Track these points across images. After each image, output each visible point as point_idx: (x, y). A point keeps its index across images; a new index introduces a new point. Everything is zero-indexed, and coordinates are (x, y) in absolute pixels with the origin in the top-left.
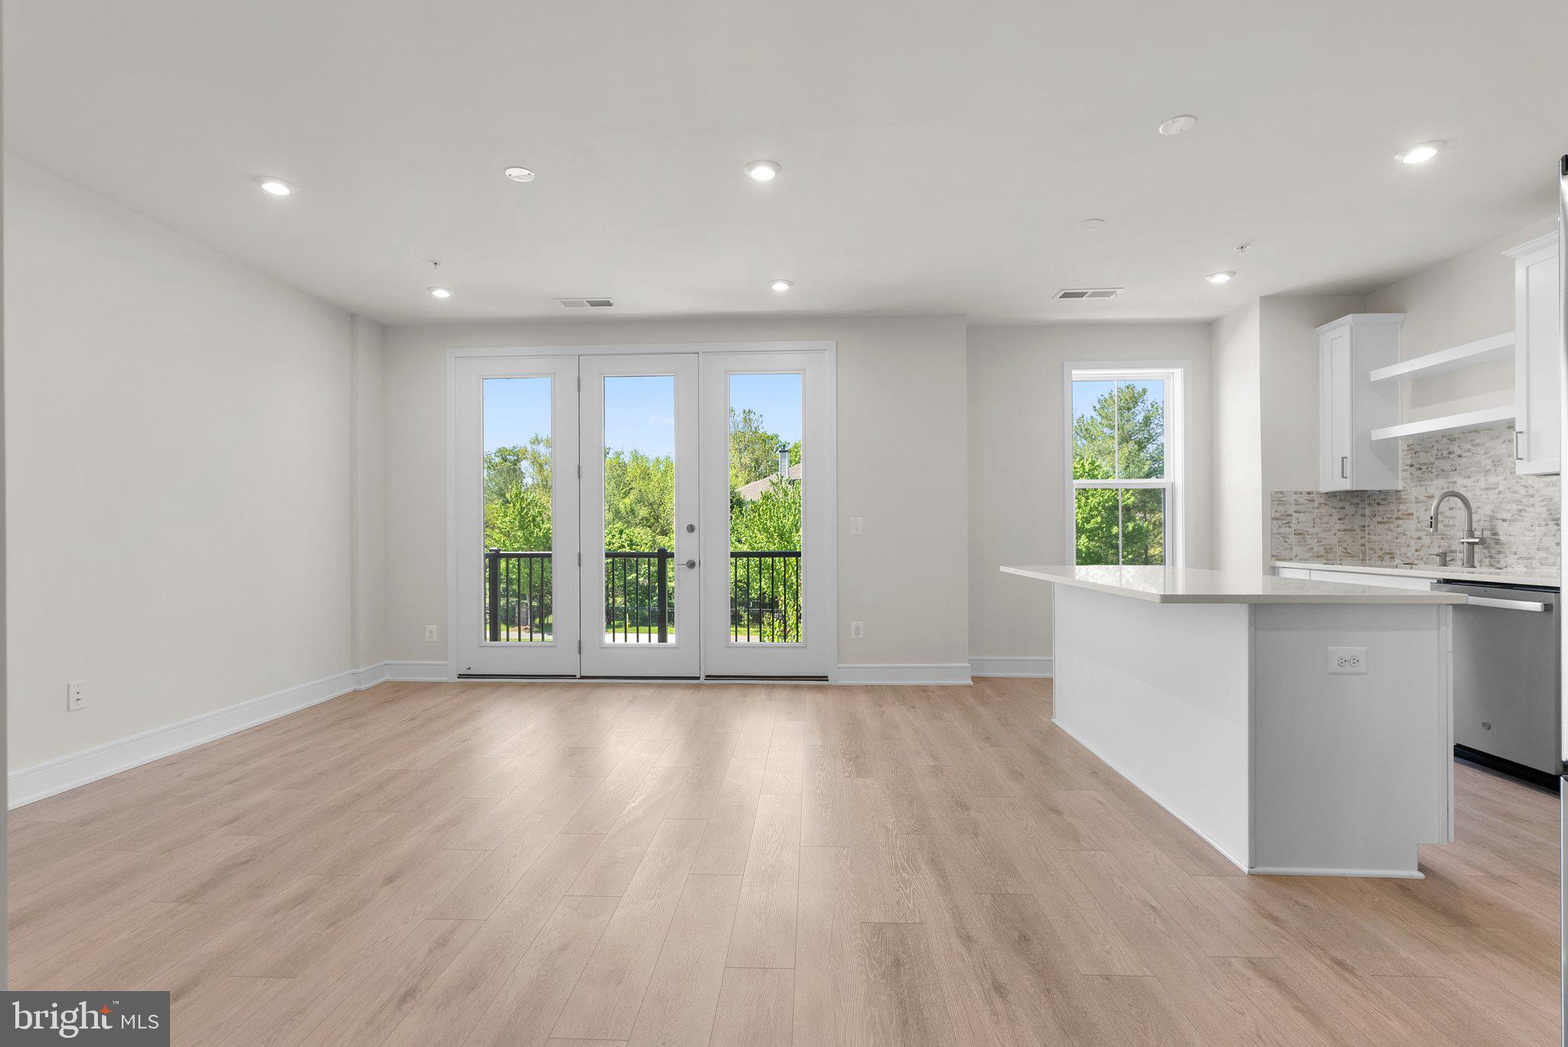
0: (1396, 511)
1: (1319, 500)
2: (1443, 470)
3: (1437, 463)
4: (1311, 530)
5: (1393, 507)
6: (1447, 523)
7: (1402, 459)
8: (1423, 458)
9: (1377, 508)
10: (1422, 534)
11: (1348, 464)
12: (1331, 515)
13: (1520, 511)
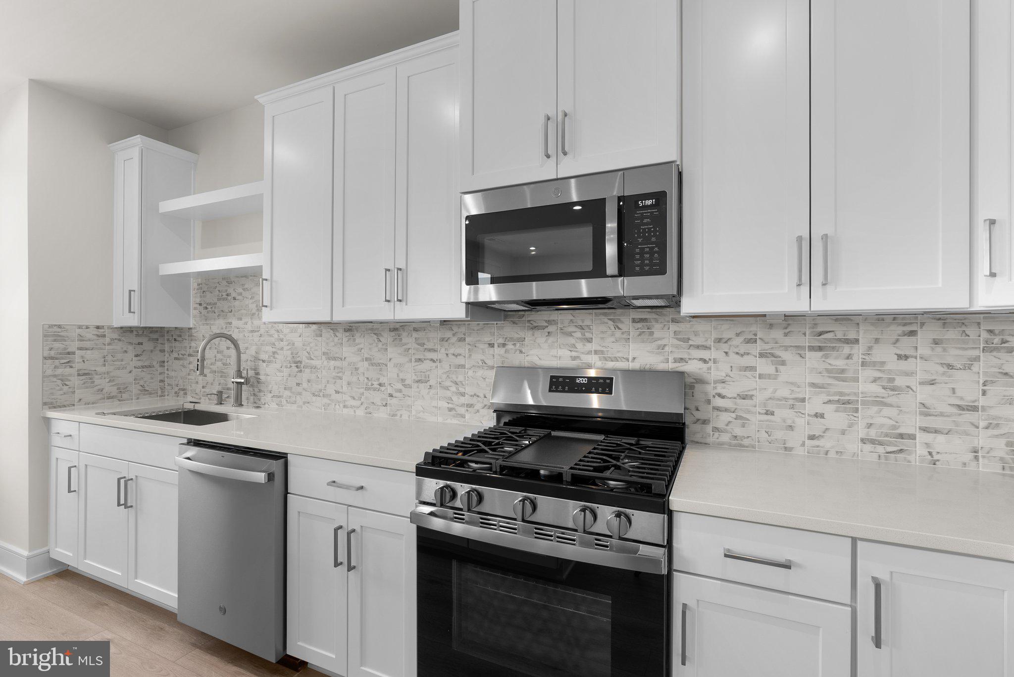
0: (188, 347)
1: (110, 335)
2: (222, 311)
3: (218, 304)
4: (100, 369)
7: (194, 298)
9: (174, 344)
11: (135, 297)
12: (126, 352)
13: (274, 353)
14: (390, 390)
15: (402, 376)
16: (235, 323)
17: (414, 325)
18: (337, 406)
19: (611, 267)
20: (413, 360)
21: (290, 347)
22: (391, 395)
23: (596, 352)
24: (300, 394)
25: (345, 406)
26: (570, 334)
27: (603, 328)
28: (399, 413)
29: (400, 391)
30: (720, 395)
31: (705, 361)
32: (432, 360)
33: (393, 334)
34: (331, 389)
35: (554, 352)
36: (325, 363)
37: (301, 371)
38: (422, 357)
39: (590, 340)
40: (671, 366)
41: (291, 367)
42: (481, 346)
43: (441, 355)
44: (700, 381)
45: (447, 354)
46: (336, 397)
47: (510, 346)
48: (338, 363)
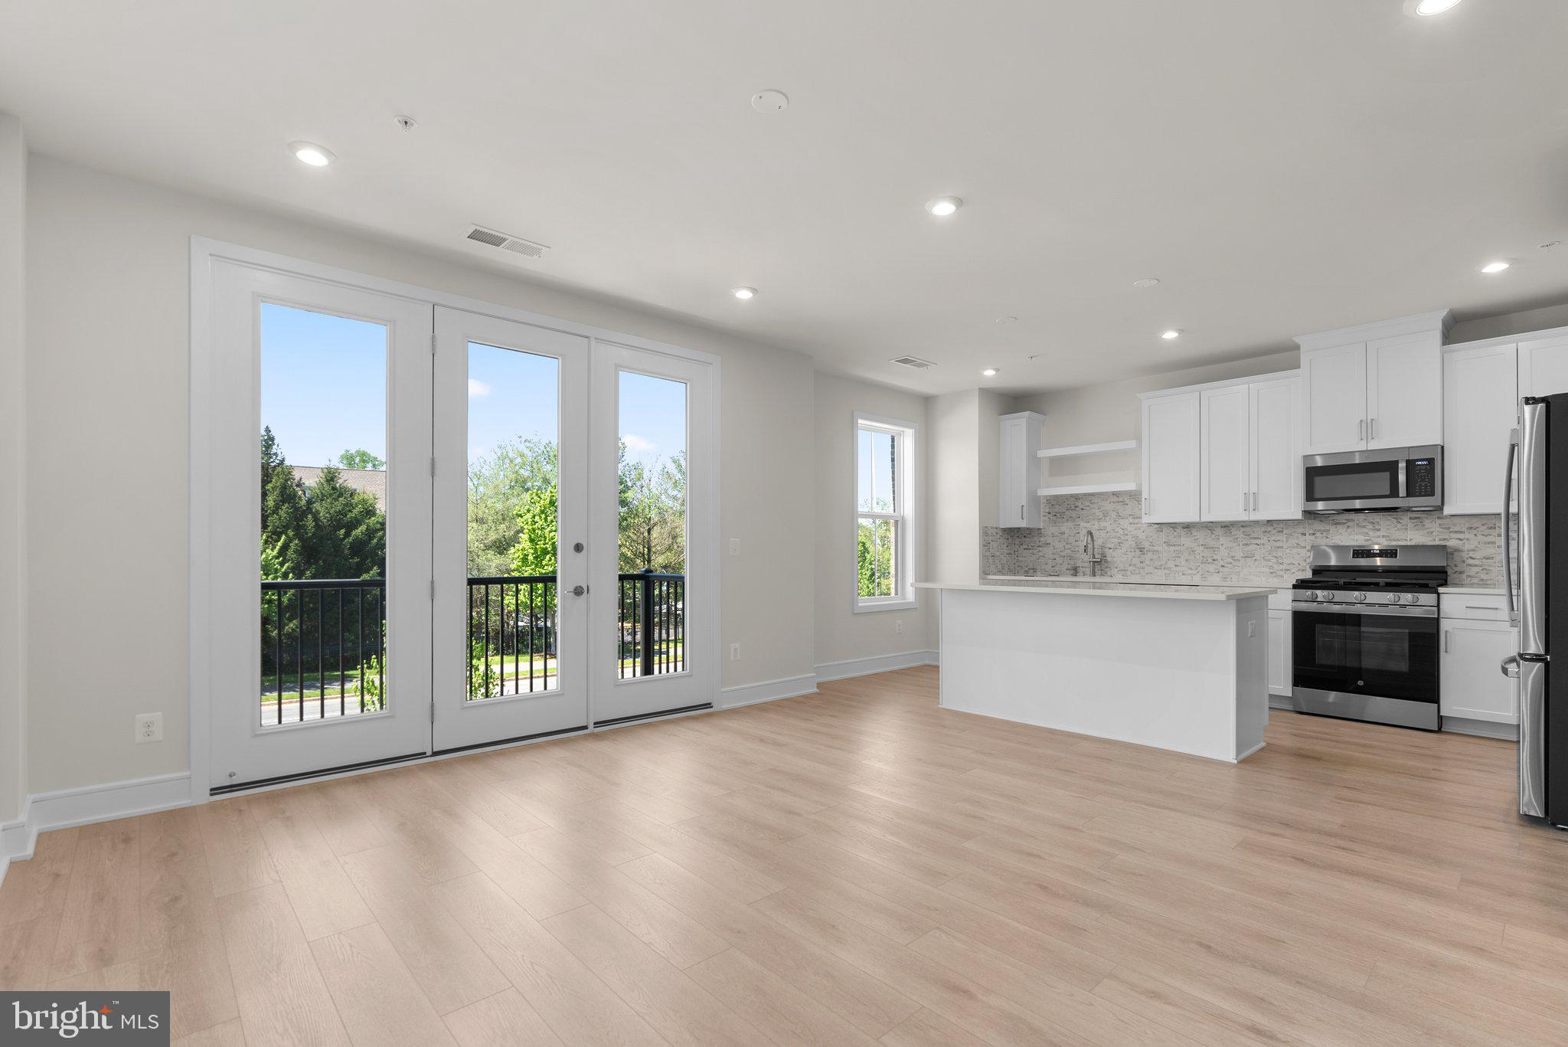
0: (1038, 541)
1: (1000, 534)
2: (1070, 517)
3: (1067, 513)
4: (997, 554)
5: (1036, 539)
7: (1044, 508)
8: (1057, 508)
9: (1023, 539)
10: (1056, 556)
12: (1004, 544)
13: (1120, 543)
14: (1221, 563)
15: (1232, 554)
16: (1083, 524)
19: (1402, 491)
20: (1241, 544)
21: (1135, 539)
22: (1223, 566)
23: (1383, 536)
24: (1143, 568)
25: (1183, 575)
26: (1364, 527)
27: (1388, 523)
29: (1231, 563)
30: (1471, 558)
31: (1461, 540)
33: (1224, 529)
34: (1171, 564)
35: (1351, 537)
36: (1166, 548)
37: (1144, 554)
38: (1248, 543)
39: (1379, 530)
40: (1437, 543)
41: (1135, 551)
42: (1296, 535)
43: (1264, 540)
44: (1457, 550)
45: (1267, 541)
47: (1318, 534)
48: (1177, 548)
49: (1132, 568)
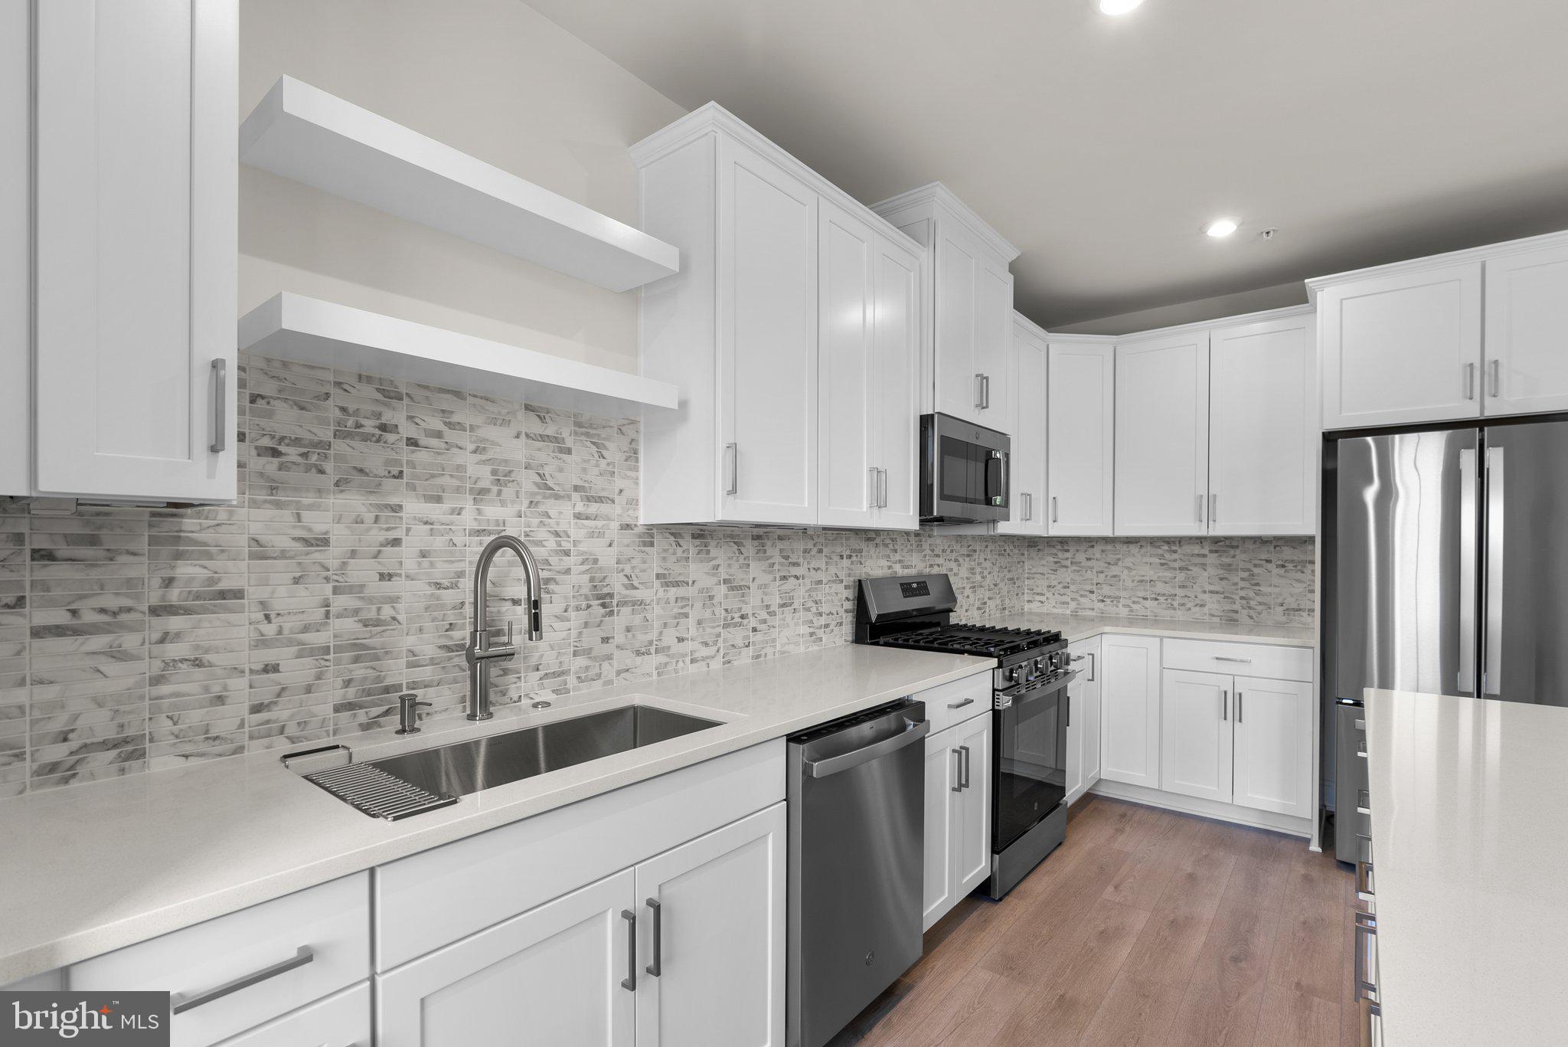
2: (361, 471)
3: (340, 446)
5: (136, 569)
6: (373, 615)
8: (285, 420)
16: (414, 507)
17: (779, 532)
18: (681, 664)
20: (778, 578)
21: (590, 566)
22: (754, 630)
25: (693, 661)
28: (763, 653)
32: (797, 577)
33: (756, 543)
34: (669, 638)
37: (611, 613)
38: (787, 574)
41: (589, 606)
45: (809, 569)
46: (677, 648)
49: (581, 661)
